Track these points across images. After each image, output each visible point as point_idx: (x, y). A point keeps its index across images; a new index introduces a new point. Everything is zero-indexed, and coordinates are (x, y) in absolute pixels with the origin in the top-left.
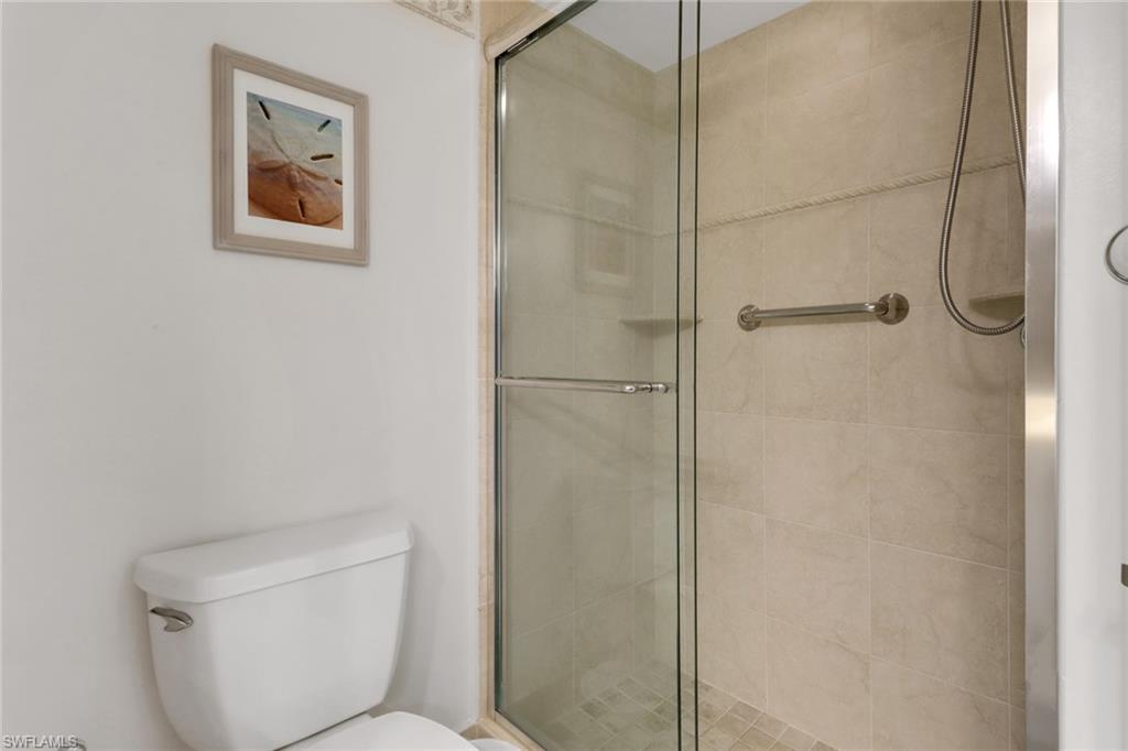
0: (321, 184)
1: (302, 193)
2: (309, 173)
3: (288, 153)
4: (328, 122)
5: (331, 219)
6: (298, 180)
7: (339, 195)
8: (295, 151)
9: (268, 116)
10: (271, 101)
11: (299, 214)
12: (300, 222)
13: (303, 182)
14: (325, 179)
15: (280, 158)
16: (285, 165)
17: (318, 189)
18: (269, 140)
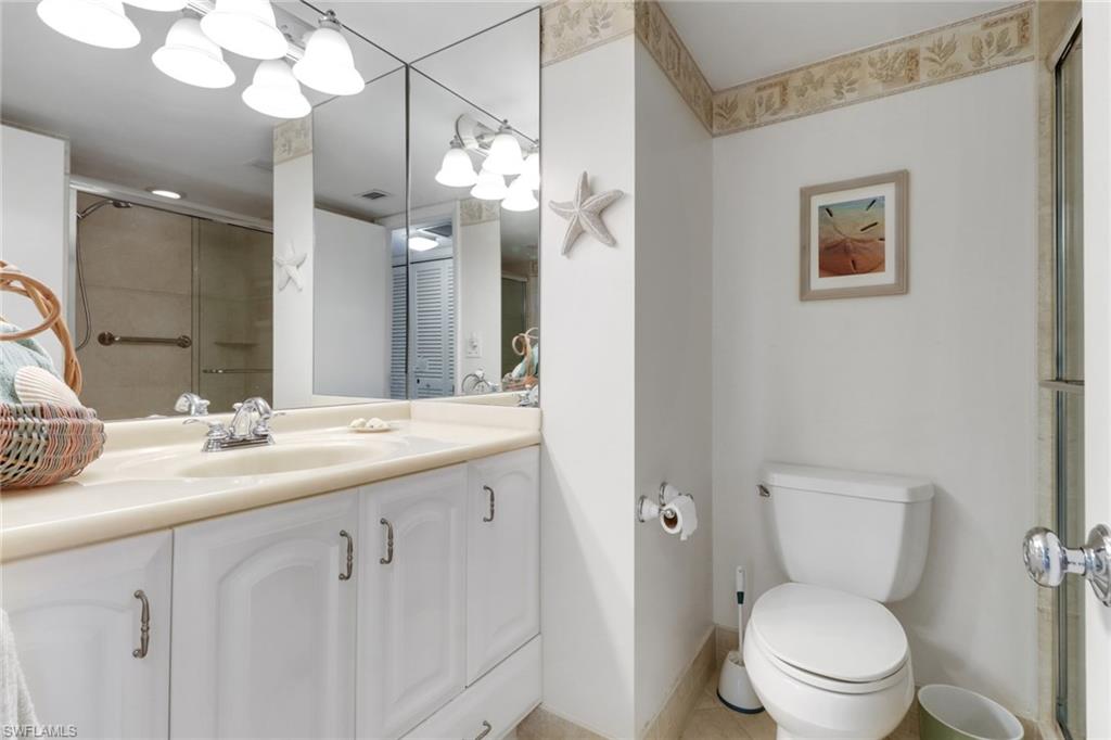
0: (867, 245)
1: (854, 255)
2: (859, 241)
3: (844, 233)
4: (874, 202)
5: (877, 265)
6: (851, 247)
7: (883, 248)
8: (849, 230)
9: (831, 215)
10: (832, 205)
11: (853, 268)
12: (853, 273)
13: (855, 248)
14: (872, 241)
15: (839, 238)
16: (844, 240)
17: (865, 249)
18: (832, 229)
